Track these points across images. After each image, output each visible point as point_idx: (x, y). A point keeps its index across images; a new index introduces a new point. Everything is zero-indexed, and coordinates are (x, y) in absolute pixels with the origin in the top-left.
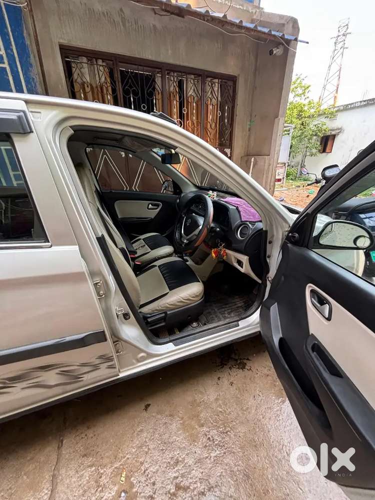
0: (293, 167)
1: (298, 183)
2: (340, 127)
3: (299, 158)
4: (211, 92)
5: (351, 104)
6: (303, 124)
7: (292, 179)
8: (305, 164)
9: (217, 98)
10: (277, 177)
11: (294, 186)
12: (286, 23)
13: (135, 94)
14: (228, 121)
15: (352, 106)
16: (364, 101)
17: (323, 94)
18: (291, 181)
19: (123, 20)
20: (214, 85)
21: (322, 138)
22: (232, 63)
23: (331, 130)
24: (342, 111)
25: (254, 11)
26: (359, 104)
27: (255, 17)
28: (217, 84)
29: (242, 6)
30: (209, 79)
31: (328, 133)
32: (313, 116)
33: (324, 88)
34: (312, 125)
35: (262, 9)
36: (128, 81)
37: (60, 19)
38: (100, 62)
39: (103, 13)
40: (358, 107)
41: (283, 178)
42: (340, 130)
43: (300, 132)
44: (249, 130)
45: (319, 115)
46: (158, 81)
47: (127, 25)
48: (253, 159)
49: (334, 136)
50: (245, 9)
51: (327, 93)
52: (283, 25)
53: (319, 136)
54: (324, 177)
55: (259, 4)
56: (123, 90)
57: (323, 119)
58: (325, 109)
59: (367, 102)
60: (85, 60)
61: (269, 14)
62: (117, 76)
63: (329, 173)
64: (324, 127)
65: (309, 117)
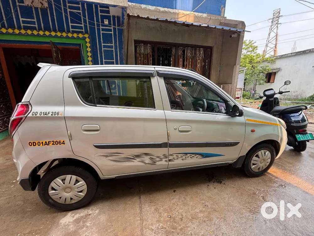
0: (247, 91)
1: (252, 101)
2: (279, 67)
3: (251, 86)
4: (199, 54)
5: (285, 55)
6: (252, 67)
7: (247, 98)
8: (256, 89)
9: (202, 57)
10: (237, 96)
11: (248, 102)
12: (238, 24)
13: (163, 57)
14: (208, 67)
15: (286, 56)
16: (294, 53)
17: (266, 49)
18: (246, 99)
19: (161, 29)
20: (200, 51)
21: (267, 74)
22: (210, 41)
23: (273, 69)
24: (279, 58)
25: (221, 19)
26: (290, 55)
27: (222, 21)
28: (202, 51)
29: (215, 17)
30: (198, 49)
31: (270, 71)
32: (259, 62)
33: (267, 46)
34: (259, 67)
35: (226, 17)
36: (160, 51)
37: (136, 31)
38: (149, 45)
39: (153, 27)
40: (290, 56)
41: (241, 97)
42: (279, 70)
43: (251, 71)
44: (220, 71)
45: (263, 61)
46: (174, 50)
47: (162, 30)
48: (222, 86)
49: (275, 73)
50: (216, 18)
51: (268, 48)
52: (237, 25)
53: (264, 73)
54: (265, 95)
55: (224, 15)
56: (158, 55)
57: (266, 64)
58: (268, 58)
59: (295, 54)
60: (142, 44)
61: (229, 20)
62: (156, 49)
63: (267, 93)
64: (268, 68)
65: (257, 63)
